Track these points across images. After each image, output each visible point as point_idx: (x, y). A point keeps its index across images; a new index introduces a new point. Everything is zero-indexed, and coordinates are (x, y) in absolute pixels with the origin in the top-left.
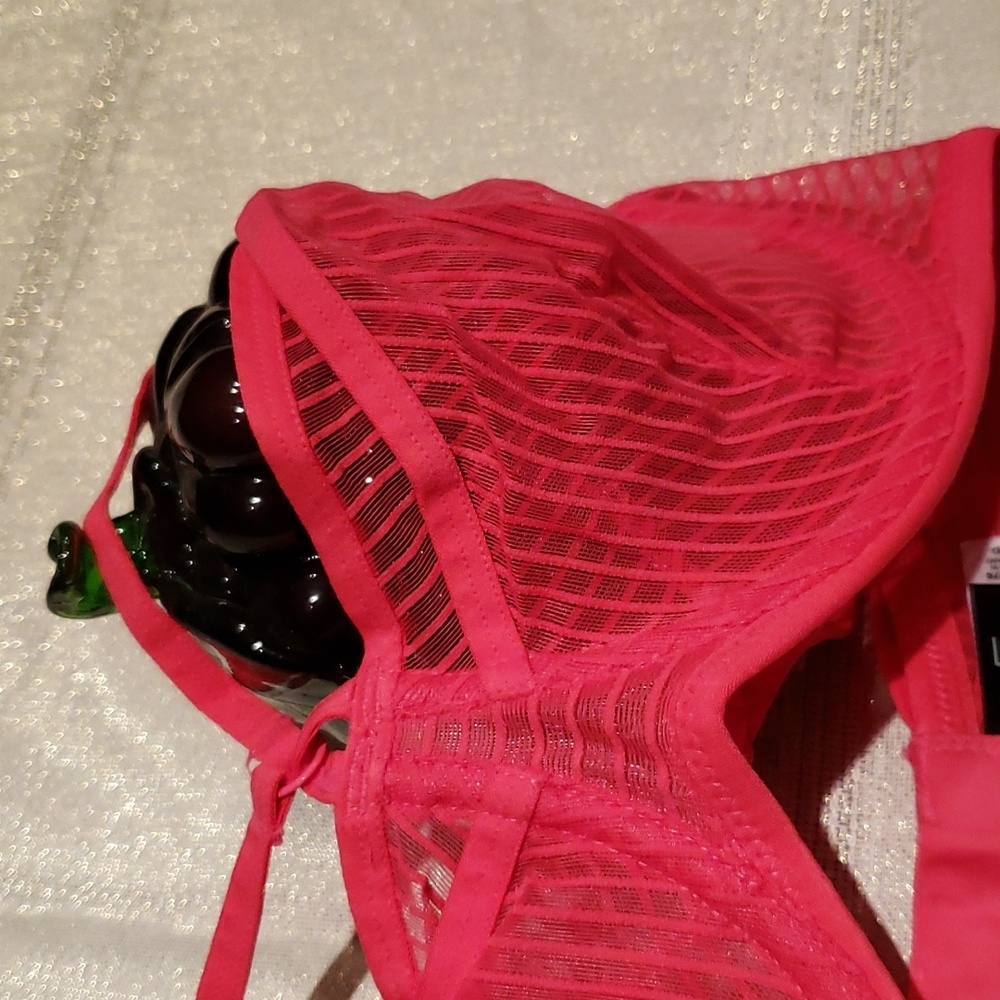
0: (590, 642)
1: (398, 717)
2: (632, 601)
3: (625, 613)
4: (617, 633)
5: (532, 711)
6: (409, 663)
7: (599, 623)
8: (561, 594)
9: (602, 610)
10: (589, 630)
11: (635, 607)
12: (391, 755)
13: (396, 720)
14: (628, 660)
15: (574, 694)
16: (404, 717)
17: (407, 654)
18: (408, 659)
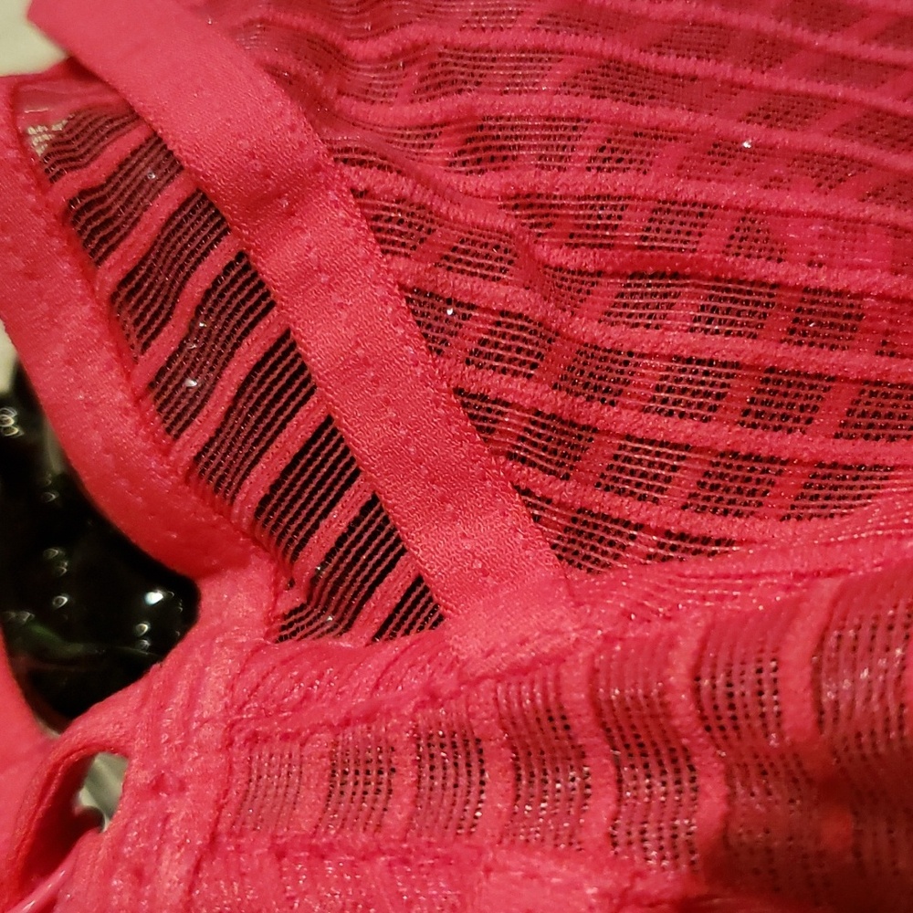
0: (731, 543)
1: (239, 739)
2: (837, 436)
3: (821, 465)
4: (799, 518)
5: (577, 696)
6: (286, 627)
7: (752, 493)
8: (650, 421)
9: (758, 459)
10: (726, 513)
11: (844, 450)
12: (214, 837)
13: (235, 750)
14: (839, 557)
15: (688, 644)
16: (254, 739)
17: (284, 606)
18: (285, 617)
